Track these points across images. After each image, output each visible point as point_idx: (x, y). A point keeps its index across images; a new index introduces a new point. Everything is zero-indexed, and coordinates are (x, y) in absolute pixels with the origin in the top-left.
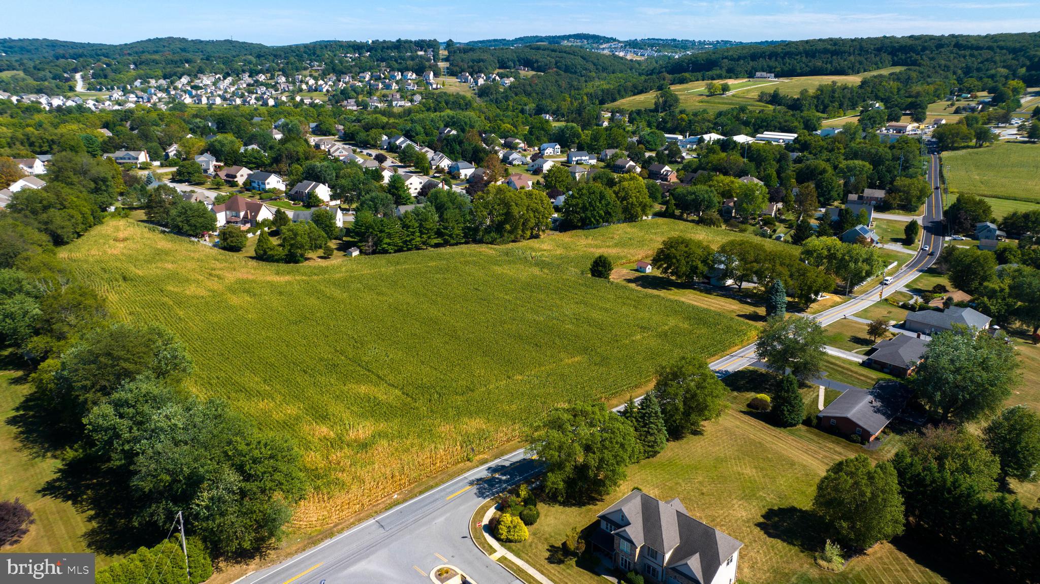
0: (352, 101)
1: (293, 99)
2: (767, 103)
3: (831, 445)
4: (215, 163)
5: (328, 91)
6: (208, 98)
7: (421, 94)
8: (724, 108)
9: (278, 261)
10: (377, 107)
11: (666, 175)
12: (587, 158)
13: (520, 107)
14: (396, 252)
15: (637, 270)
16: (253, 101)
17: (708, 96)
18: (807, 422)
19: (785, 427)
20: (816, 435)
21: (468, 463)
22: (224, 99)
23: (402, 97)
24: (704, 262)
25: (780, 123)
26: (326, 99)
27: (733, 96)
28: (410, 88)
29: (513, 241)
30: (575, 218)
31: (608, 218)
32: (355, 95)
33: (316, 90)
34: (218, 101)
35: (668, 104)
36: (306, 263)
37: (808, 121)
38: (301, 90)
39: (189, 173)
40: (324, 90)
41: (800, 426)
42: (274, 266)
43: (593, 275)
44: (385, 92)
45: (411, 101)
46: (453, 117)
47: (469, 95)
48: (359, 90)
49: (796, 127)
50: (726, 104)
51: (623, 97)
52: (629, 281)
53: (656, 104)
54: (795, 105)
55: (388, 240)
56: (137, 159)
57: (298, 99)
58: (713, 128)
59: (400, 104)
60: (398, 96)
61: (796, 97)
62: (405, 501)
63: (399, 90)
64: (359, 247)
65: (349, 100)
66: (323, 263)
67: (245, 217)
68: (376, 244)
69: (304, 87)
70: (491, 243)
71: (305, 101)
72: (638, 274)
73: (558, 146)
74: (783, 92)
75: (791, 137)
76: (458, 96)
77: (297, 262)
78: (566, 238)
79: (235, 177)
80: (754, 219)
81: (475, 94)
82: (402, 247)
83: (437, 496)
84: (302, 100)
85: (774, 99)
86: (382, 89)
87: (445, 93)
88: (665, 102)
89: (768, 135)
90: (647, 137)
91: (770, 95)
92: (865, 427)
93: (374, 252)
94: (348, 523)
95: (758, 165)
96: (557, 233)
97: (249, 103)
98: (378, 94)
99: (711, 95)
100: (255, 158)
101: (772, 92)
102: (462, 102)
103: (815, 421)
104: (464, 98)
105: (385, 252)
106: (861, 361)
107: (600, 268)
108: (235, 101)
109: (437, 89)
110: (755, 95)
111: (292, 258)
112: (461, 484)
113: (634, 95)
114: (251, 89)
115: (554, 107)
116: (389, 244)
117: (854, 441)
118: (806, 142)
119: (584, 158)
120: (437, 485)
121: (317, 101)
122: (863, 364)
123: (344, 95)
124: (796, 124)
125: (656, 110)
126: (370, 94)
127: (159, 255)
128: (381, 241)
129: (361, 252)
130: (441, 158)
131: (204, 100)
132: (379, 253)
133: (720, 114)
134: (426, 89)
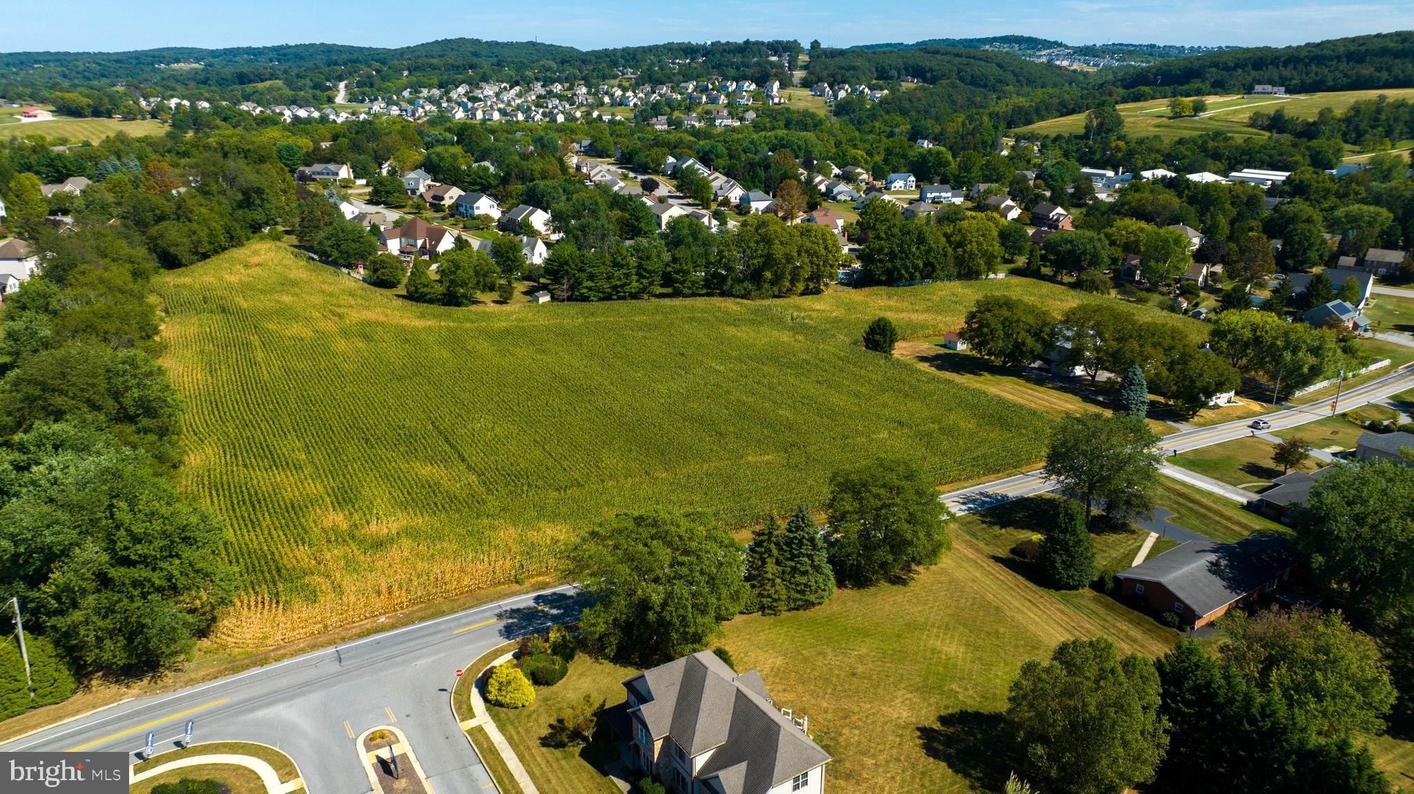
0: (663, 119)
1: (589, 114)
2: (1263, 129)
3: (1124, 626)
4: (429, 182)
5: (635, 105)
6: (484, 112)
7: (756, 110)
8: (1187, 134)
9: (431, 301)
10: (693, 126)
11: (1057, 220)
12: (949, 194)
13: (888, 129)
14: (601, 299)
15: (944, 346)
16: (538, 117)
17: (1170, 118)
18: (1098, 586)
19: (1058, 589)
20: (1107, 606)
21: (516, 587)
22: (503, 112)
23: (730, 113)
24: (1037, 335)
25: (1271, 156)
26: (632, 115)
27: (1211, 118)
28: (743, 102)
29: (775, 296)
31: (929, 272)
32: (669, 110)
33: (621, 104)
34: (496, 116)
35: (1107, 127)
36: (473, 308)
37: (1319, 153)
38: (602, 104)
39: (387, 192)
40: (632, 104)
41: (1087, 592)
42: (423, 307)
43: (867, 347)
44: (709, 107)
45: (741, 119)
46: (782, 139)
47: (822, 113)
48: (676, 104)
49: (1296, 163)
50: (1196, 129)
51: (1042, 119)
52: (923, 359)
53: (1086, 127)
54: (1309, 131)
55: (590, 284)
56: (337, 174)
57: (595, 114)
58: (1163, 162)
59: (724, 122)
60: (725, 113)
61: (1311, 120)
62: (393, 627)
63: (728, 105)
64: (550, 291)
65: (660, 118)
66: (498, 308)
67: (423, 246)
68: (572, 288)
69: (607, 99)
70: (743, 297)
71: (604, 118)
72: (942, 351)
73: (912, 178)
74: (1289, 113)
75: (1280, 176)
76: (806, 114)
77: (459, 305)
78: (856, 296)
79: (443, 199)
80: (1169, 285)
81: (831, 111)
82: (611, 294)
83: (442, 627)
84: (600, 117)
85: (1276, 123)
86: (706, 103)
87: (788, 109)
88: (1101, 125)
89: (1248, 173)
90: (1050, 170)
91: (1268, 116)
92: (1188, 602)
93: (570, 299)
96: (850, 289)
97: (533, 119)
98: (700, 109)
99: (1176, 116)
100: (481, 178)
101: (1272, 113)
102: (809, 121)
103: (1110, 584)
104: (812, 116)
105: (584, 299)
106: (1244, 501)
107: (877, 337)
108: (516, 116)
109: (780, 104)
110: (1245, 117)
111: (451, 299)
112: (487, 614)
113: (1062, 116)
114: (540, 101)
115: (938, 129)
116: (590, 289)
117: (1167, 624)
118: (1301, 182)
119: (944, 195)
120: (452, 611)
121: (618, 118)
122: (1250, 507)
123: (656, 109)
124: (1299, 158)
125: (1086, 137)
126: (689, 109)
127: (287, 284)
128: (580, 284)
129: (553, 298)
130: (732, 186)
131: (479, 115)
132: (576, 300)
133: (1181, 142)
134: (764, 104)
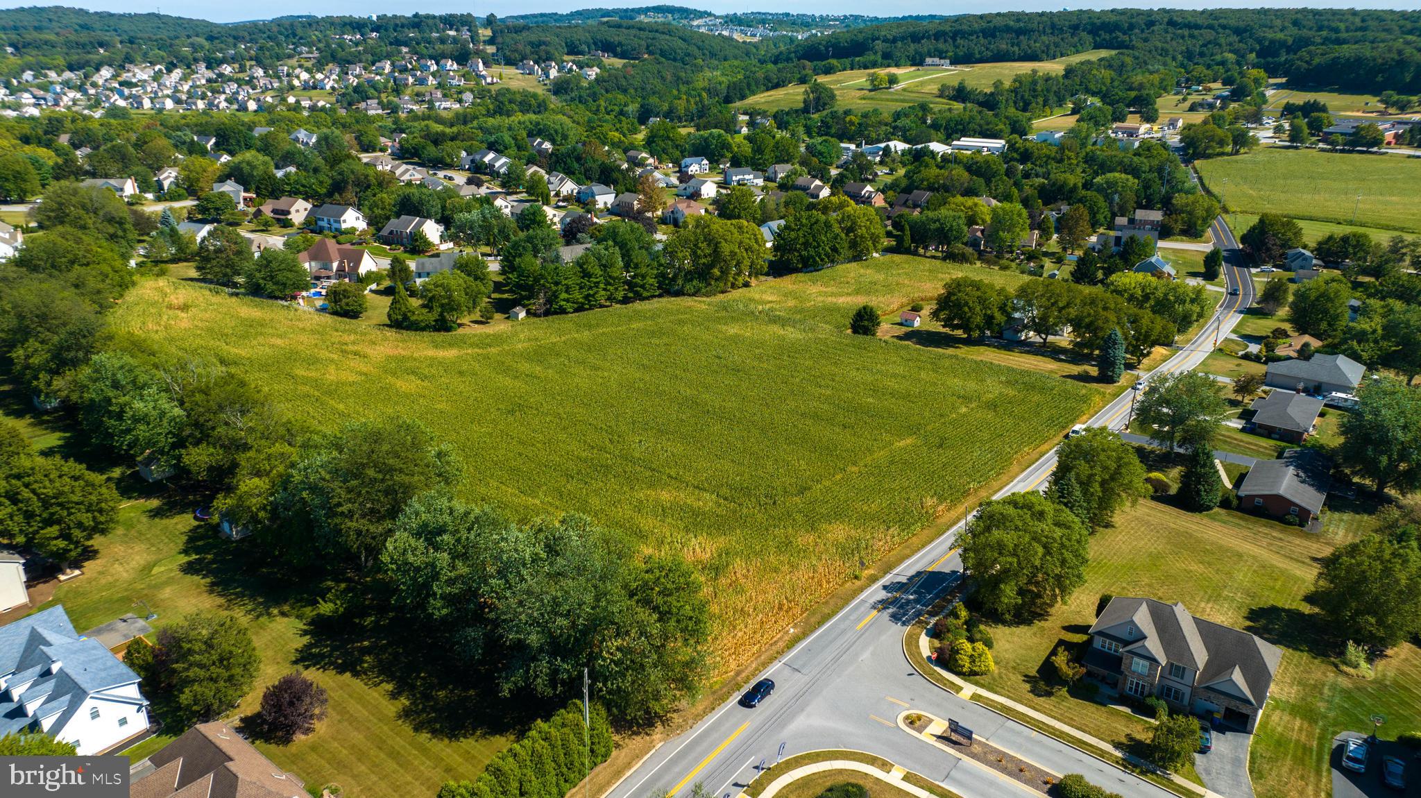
0: (373, 103)
1: (284, 100)
2: (950, 99)
3: (1266, 530)
4: (243, 194)
5: (333, 88)
6: (152, 100)
7: (472, 91)
8: (898, 106)
9: (423, 329)
10: (412, 110)
11: (869, 197)
12: (751, 176)
13: (617, 108)
14: (576, 311)
15: (901, 324)
16: (223, 105)
17: (870, 91)
18: (1225, 504)
19: (1200, 512)
20: (1241, 518)
21: (858, 583)
22: (178, 101)
23: (445, 96)
25: (980, 126)
26: (333, 99)
27: (904, 90)
28: (455, 82)
29: (723, 292)
30: (794, 258)
31: (833, 257)
32: (376, 94)
33: (315, 88)
34: (169, 104)
35: (820, 99)
36: (461, 331)
37: (1016, 122)
38: (292, 88)
39: (217, 209)
40: (328, 87)
41: (1216, 509)
42: (426, 335)
43: (855, 331)
44: (418, 88)
45: (460, 101)
46: (538, 124)
47: (540, 91)
48: (381, 86)
49: (1001, 131)
50: (896, 100)
51: (754, 93)
52: (899, 338)
53: (805, 101)
54: (989, 102)
55: (564, 296)
56: (122, 190)
57: (291, 100)
58: (893, 134)
59: (448, 106)
60: (439, 94)
61: (988, 91)
62: (805, 635)
63: (440, 86)
64: (524, 306)
65: (369, 102)
66: (479, 329)
67: (341, 269)
68: (549, 301)
69: (296, 82)
70: (694, 295)
71: (303, 103)
72: (904, 330)
73: (705, 162)
74: (971, 84)
75: (998, 143)
76: (525, 94)
77: (448, 329)
78: (787, 283)
79: (289, 213)
80: (1012, 252)
81: (549, 90)
82: (583, 304)
83: (842, 626)
84: (298, 102)
85: (960, 94)
86: (413, 85)
87: (508, 90)
88: (818, 99)
89: (965, 141)
90: (819, 147)
91: (954, 88)
92: (1303, 505)
93: (547, 313)
94: (750, 669)
95: (988, 182)
97: (217, 107)
98: (409, 91)
99: (875, 89)
100: (303, 186)
101: (956, 84)
102: (533, 102)
103: (1235, 502)
104: (535, 96)
105: (562, 311)
106: (1240, 427)
107: (866, 323)
108: (195, 104)
109: (492, 84)
110: (934, 88)
111: (442, 326)
112: (862, 609)
113: (768, 90)
114: (215, 85)
115: (665, 107)
116: (567, 300)
117: (1290, 524)
118: (1026, 150)
119: (747, 177)
120: (834, 613)
121: (321, 104)
122: (1243, 430)
123: (361, 93)
124: (1001, 126)
125: (806, 110)
126: (397, 91)
128: (557, 297)
129: (528, 312)
130: (562, 180)
131: (147, 104)
132: (556, 313)
133: (897, 116)
134: (477, 84)
